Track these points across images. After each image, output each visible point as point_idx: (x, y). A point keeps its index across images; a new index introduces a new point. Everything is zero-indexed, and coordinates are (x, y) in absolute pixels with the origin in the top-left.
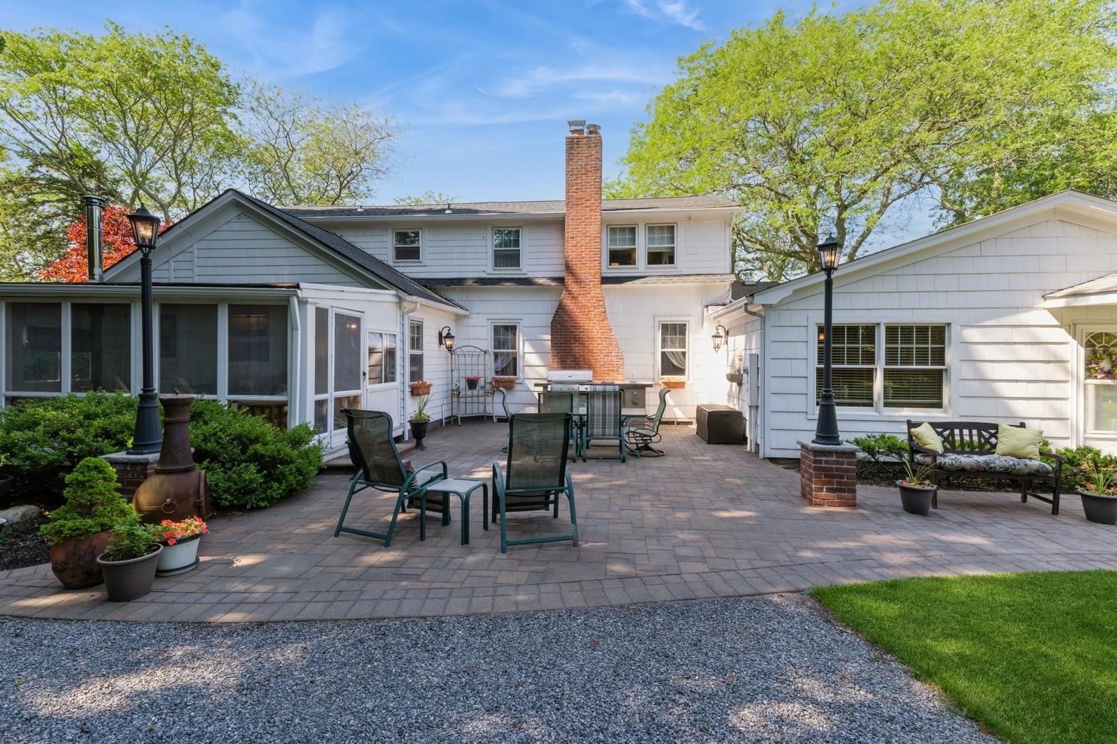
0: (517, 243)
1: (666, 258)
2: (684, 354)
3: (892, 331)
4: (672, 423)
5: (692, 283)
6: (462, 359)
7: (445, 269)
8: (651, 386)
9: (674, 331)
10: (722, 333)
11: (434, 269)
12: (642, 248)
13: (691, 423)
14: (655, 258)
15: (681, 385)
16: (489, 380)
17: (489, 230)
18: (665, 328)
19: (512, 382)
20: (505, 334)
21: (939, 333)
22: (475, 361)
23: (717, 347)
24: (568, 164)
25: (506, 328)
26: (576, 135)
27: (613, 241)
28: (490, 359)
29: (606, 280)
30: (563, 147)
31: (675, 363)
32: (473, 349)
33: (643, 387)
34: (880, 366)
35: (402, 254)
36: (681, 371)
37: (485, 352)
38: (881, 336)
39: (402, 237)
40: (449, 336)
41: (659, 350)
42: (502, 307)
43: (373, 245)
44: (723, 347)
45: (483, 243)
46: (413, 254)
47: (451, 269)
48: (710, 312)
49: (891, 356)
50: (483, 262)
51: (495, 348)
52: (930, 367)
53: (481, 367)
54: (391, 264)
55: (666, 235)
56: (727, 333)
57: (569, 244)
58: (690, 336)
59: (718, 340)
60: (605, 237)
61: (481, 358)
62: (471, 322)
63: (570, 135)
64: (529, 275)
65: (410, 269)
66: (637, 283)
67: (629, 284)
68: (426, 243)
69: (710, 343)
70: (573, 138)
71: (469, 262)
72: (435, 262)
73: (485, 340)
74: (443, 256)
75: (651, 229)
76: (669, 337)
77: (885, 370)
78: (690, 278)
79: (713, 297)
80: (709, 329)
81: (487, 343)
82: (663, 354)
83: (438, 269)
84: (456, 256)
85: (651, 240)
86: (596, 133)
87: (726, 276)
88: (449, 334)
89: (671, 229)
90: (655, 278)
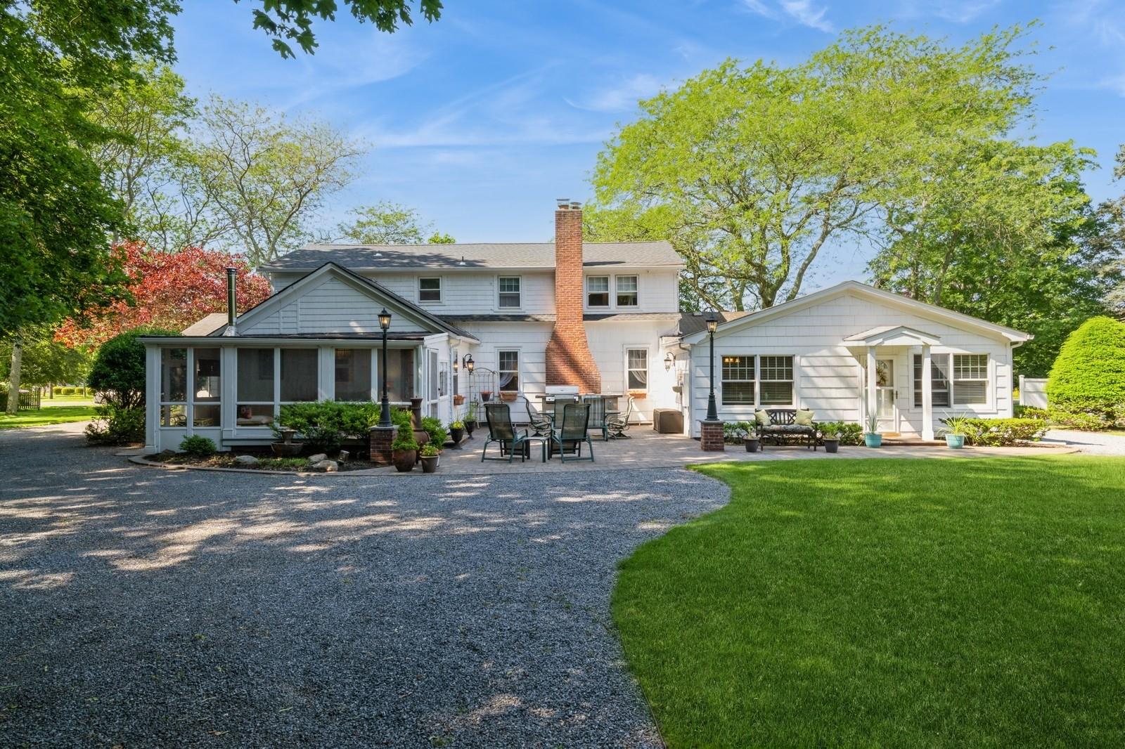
0: (517, 288)
1: (631, 300)
2: (645, 372)
3: (763, 359)
4: (638, 424)
5: (650, 320)
6: (477, 378)
7: (460, 308)
8: (621, 396)
9: (638, 355)
10: (671, 357)
11: (451, 308)
12: (613, 292)
13: (651, 424)
14: (623, 300)
15: (643, 396)
16: (496, 394)
17: (496, 278)
18: (631, 353)
19: (515, 395)
20: (508, 359)
21: (789, 360)
22: (486, 380)
23: (668, 368)
24: (557, 231)
25: (509, 354)
26: (563, 209)
27: (591, 287)
28: (497, 377)
29: (587, 317)
30: (554, 219)
31: (639, 379)
32: (484, 370)
33: (615, 398)
34: (757, 381)
35: (424, 296)
36: (643, 385)
37: (494, 373)
38: (758, 362)
39: (424, 283)
40: (470, 361)
41: (627, 370)
42: (506, 338)
43: (402, 289)
44: (672, 368)
45: (491, 288)
46: (436, 296)
47: (465, 308)
48: (664, 342)
49: (763, 375)
50: (491, 302)
51: (501, 369)
52: (785, 381)
53: (491, 384)
54: (417, 304)
55: (631, 283)
56: (675, 358)
57: (559, 290)
58: (650, 359)
59: (668, 363)
60: (585, 285)
61: (491, 378)
62: (481, 349)
63: (559, 209)
64: (527, 313)
65: (432, 308)
66: (610, 320)
67: (604, 321)
68: (445, 288)
69: (663, 364)
70: (561, 212)
71: (478, 303)
72: (453, 303)
73: (493, 363)
74: (458, 298)
75: (620, 279)
76: (634, 359)
77: (761, 383)
78: (648, 316)
79: (666, 330)
80: (663, 354)
81: (495, 366)
82: (630, 373)
83: (454, 308)
84: (469, 298)
85: (620, 287)
86: (577, 208)
87: (675, 315)
88: (470, 359)
89: (635, 279)
90: (623, 316)
